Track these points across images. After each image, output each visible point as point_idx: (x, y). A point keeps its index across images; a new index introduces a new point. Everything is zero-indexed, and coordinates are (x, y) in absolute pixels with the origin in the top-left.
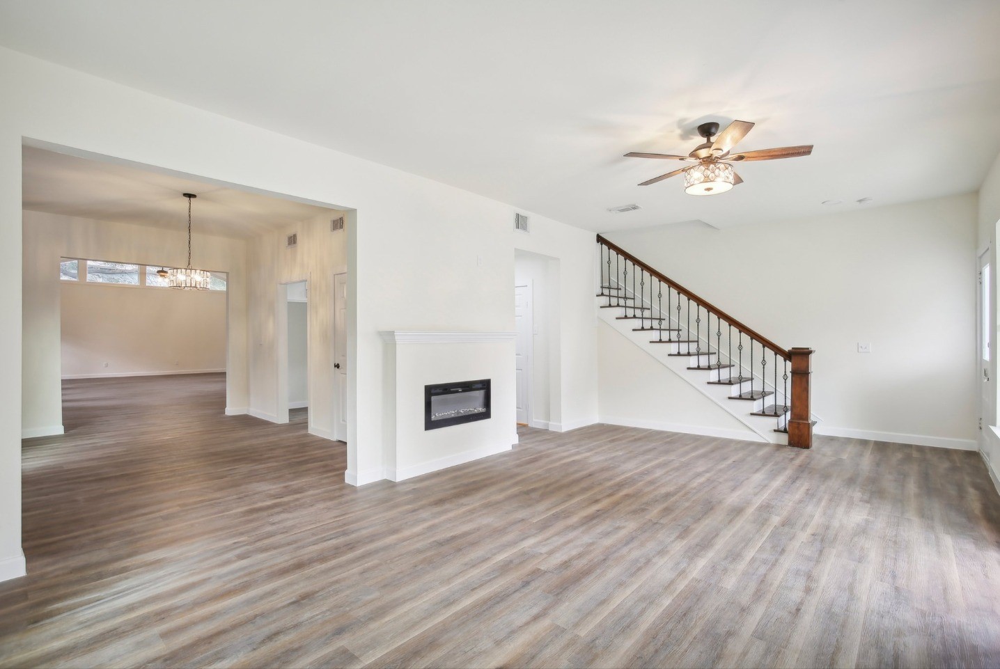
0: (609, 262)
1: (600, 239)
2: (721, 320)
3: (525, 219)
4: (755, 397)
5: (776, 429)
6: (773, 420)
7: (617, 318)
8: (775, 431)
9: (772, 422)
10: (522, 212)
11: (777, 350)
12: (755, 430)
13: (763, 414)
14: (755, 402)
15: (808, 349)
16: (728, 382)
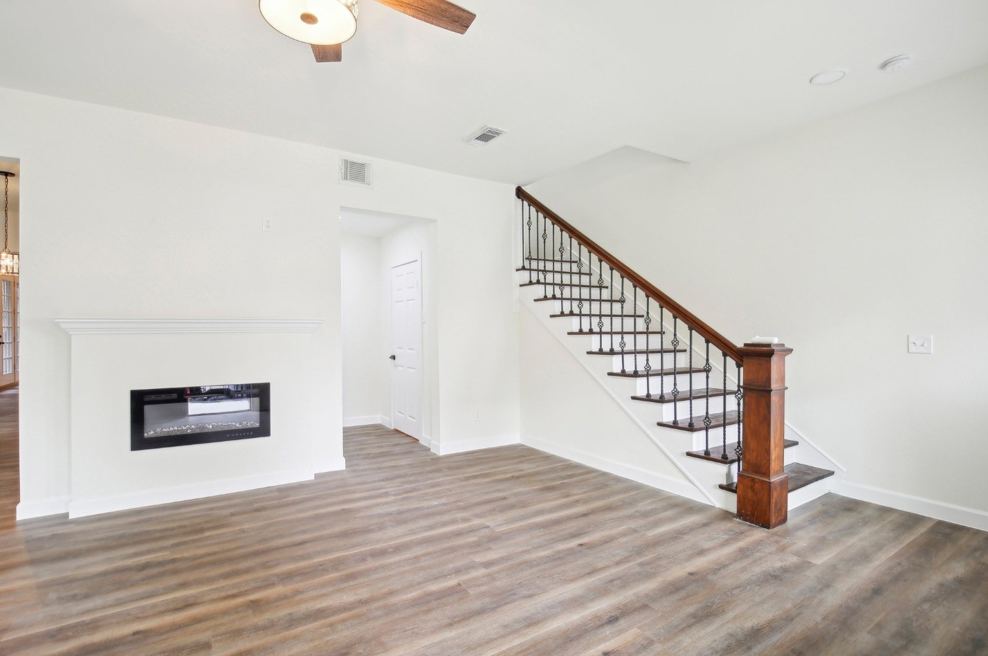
0: (529, 223)
1: (520, 193)
2: (651, 299)
3: (362, 166)
4: (696, 426)
5: (724, 483)
6: (722, 468)
7: (535, 300)
8: (721, 487)
9: (719, 472)
10: (357, 158)
11: (727, 348)
12: (695, 481)
13: (707, 456)
14: (695, 434)
15: (769, 345)
16: (658, 398)
